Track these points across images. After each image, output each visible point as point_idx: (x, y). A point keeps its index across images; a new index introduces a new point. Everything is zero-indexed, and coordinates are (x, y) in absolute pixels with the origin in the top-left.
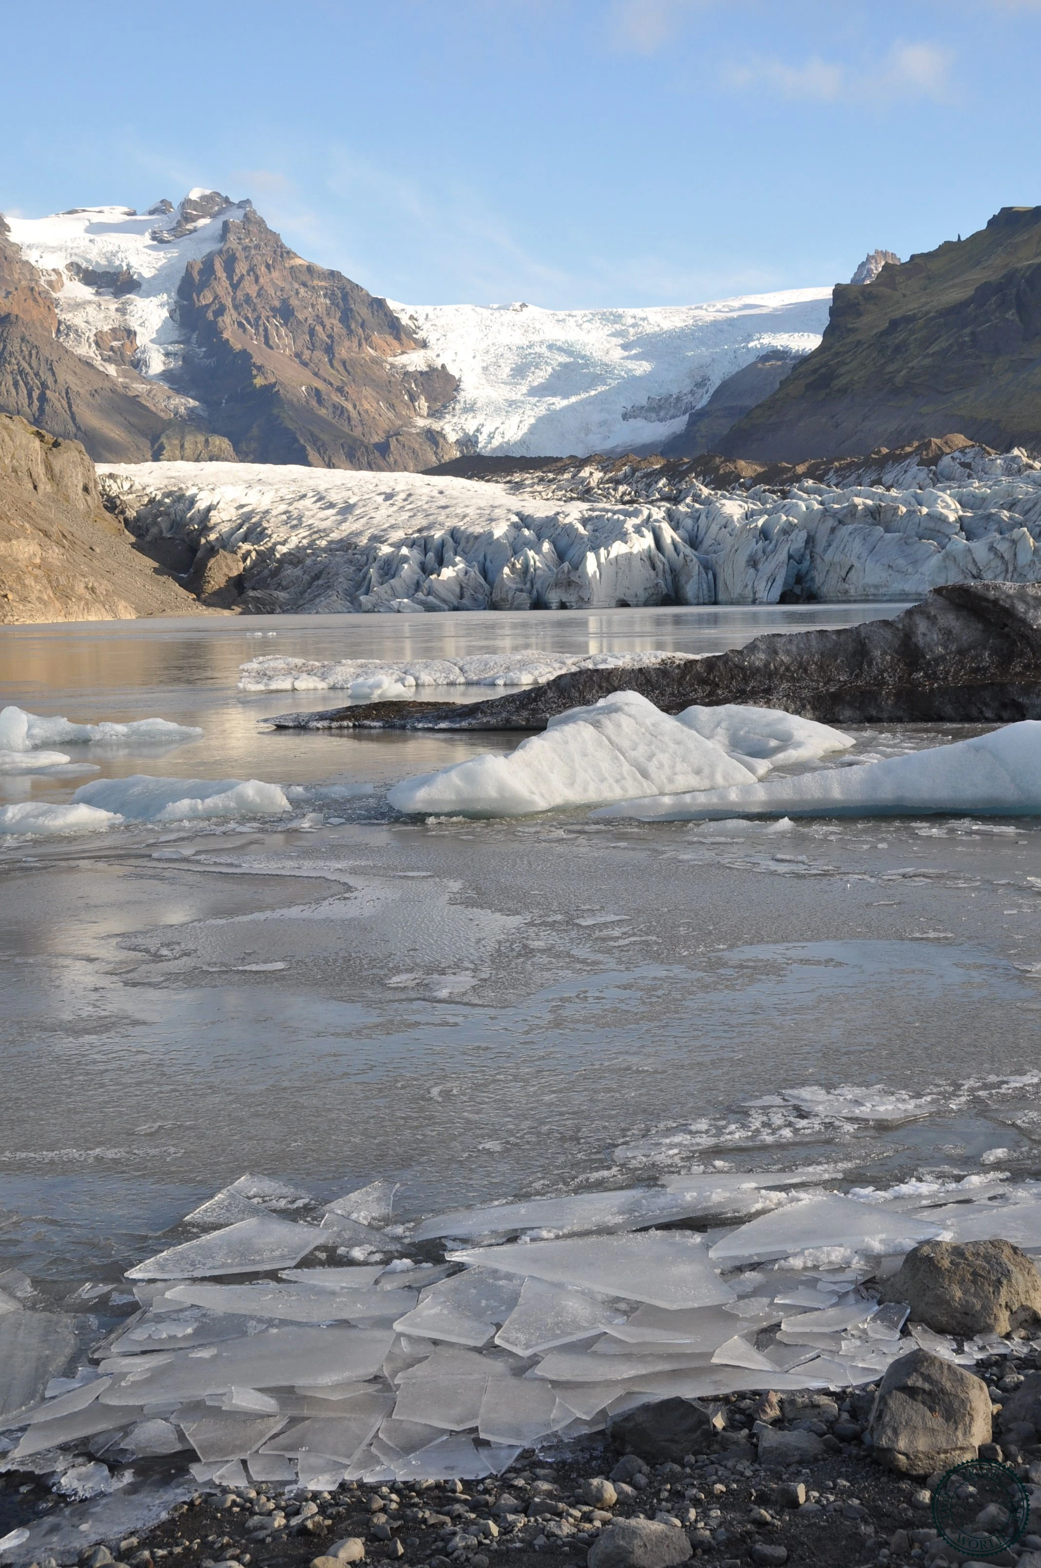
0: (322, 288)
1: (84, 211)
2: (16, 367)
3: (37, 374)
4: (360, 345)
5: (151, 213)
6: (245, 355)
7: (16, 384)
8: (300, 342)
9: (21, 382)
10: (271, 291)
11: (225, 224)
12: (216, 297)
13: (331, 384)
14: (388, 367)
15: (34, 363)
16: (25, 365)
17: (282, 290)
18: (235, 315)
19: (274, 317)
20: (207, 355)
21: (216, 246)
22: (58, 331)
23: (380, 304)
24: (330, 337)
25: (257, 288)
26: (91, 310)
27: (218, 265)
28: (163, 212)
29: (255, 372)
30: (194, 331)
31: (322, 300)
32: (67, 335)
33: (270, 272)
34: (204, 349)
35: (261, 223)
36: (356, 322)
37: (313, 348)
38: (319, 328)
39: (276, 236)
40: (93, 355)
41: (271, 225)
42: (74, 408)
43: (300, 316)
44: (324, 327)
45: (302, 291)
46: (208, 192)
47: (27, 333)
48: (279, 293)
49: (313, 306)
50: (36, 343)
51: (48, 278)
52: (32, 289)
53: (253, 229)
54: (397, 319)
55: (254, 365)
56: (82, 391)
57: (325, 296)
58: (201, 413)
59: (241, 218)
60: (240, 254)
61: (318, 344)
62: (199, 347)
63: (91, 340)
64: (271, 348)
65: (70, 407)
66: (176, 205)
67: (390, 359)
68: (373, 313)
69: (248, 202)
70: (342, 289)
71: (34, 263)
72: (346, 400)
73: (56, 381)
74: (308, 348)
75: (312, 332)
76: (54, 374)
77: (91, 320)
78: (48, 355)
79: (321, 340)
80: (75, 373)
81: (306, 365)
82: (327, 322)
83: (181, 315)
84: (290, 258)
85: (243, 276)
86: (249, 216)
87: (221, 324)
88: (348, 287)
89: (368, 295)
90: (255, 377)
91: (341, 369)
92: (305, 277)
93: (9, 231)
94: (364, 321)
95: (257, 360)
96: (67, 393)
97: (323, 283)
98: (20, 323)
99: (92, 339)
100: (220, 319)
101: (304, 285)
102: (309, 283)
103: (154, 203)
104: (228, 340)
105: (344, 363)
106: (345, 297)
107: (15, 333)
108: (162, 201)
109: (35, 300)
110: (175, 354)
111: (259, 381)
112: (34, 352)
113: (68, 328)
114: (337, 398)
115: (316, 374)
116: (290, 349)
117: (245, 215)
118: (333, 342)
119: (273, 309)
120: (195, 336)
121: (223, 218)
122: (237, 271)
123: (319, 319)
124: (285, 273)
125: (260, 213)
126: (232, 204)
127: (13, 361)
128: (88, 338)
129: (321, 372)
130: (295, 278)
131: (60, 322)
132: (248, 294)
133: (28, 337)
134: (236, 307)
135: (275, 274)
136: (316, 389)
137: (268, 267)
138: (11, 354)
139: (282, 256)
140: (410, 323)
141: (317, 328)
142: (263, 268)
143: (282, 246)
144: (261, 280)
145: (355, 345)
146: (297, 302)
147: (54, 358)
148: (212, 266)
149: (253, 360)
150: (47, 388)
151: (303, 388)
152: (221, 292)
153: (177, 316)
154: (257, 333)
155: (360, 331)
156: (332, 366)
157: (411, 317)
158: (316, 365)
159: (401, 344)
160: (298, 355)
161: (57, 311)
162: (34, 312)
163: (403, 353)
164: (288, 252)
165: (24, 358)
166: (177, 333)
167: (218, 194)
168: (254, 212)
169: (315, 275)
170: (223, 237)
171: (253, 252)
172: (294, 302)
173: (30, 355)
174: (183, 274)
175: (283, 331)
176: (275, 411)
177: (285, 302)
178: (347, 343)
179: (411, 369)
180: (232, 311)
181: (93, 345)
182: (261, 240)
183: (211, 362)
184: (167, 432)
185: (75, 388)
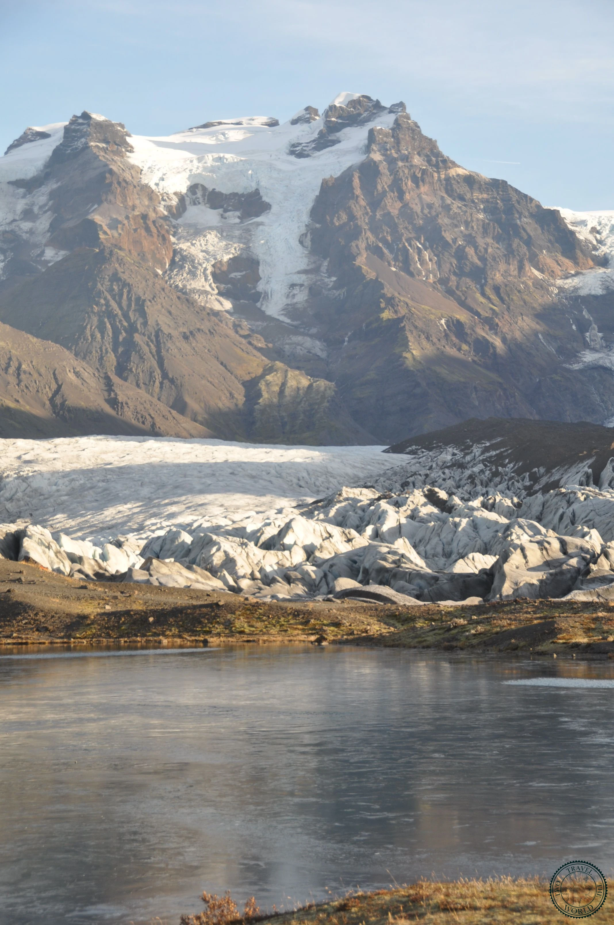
0: (482, 201)
1: (220, 123)
2: (104, 308)
3: (126, 316)
4: (521, 268)
5: (294, 122)
6: (377, 285)
7: (102, 328)
8: (446, 267)
9: (108, 326)
10: (417, 208)
11: (371, 132)
12: (352, 217)
13: (478, 314)
14: (556, 291)
15: (124, 303)
16: (114, 304)
17: (430, 206)
18: (372, 238)
19: (418, 240)
20: (337, 286)
21: (357, 159)
22: (173, 263)
23: (554, 215)
24: (483, 259)
25: (401, 205)
26: (212, 237)
27: (356, 182)
28: (308, 121)
29: (383, 305)
30: (325, 259)
31: (481, 216)
32: (182, 267)
33: (418, 187)
34: (334, 279)
35: (415, 129)
36: (521, 238)
37: (460, 273)
38: (470, 251)
39: (432, 144)
40: (208, 289)
41: (426, 132)
42: (163, 353)
43: (448, 236)
44: (476, 248)
45: (456, 206)
46: (356, 96)
47: (120, 270)
48: (426, 211)
49: (467, 224)
50: (128, 281)
51: (169, 203)
52: (144, 217)
53: (405, 136)
54: (573, 233)
55: (383, 296)
56: (174, 333)
57: (485, 211)
58: (319, 353)
59: (391, 125)
60: (383, 168)
61: (467, 269)
62: (329, 277)
63: (208, 272)
64: (411, 274)
65: (159, 351)
66: (321, 112)
67: (559, 282)
68: (543, 229)
69: (401, 105)
70: (507, 200)
71: (154, 187)
72: (496, 334)
73: (145, 324)
74: (455, 274)
75: (461, 255)
76: (143, 314)
77: (211, 248)
78: (141, 294)
79: (472, 263)
80: (170, 313)
81: (450, 292)
82: (481, 241)
83: (312, 240)
84: (447, 168)
85: (384, 192)
86: (400, 122)
87: (354, 250)
88: (514, 199)
89: (539, 206)
90: (382, 310)
91: (493, 297)
92: (463, 189)
93: (131, 151)
94: (529, 237)
95: (388, 291)
96: (157, 336)
97: (485, 196)
98: (114, 259)
99: (210, 269)
100: (353, 244)
101: (461, 198)
102: (468, 196)
103: (298, 111)
104: (360, 268)
105: (497, 289)
106: (510, 210)
107: (108, 270)
108: (308, 109)
109: (148, 229)
110: (301, 285)
111: (386, 315)
112: (125, 291)
113: (184, 259)
114: (482, 332)
115: (463, 304)
116: (435, 276)
117: (396, 121)
118: (486, 265)
119: (419, 230)
120: (326, 264)
121: (370, 125)
122: (379, 187)
123: (470, 240)
124: (437, 186)
125: (414, 118)
126: (384, 108)
127: (102, 301)
128: (205, 269)
129: (469, 301)
130: (450, 191)
131: (175, 252)
132: (389, 213)
133: (121, 275)
134: (375, 229)
135: (424, 189)
136: (458, 321)
137: (416, 180)
138: (100, 294)
139: (437, 166)
140: (591, 238)
141: (467, 249)
142: (410, 183)
143: (438, 155)
144: (407, 196)
145: (513, 269)
146: (446, 221)
147: (148, 296)
148: (351, 181)
149: (385, 291)
150: (137, 330)
151: (443, 322)
152: (358, 213)
153: (308, 242)
154: (396, 259)
155: (524, 249)
156: (483, 294)
157: (594, 230)
158: (464, 293)
159: (576, 262)
160: (444, 281)
161: (173, 239)
162: (146, 243)
163: (577, 274)
164: (445, 161)
165: (114, 299)
166: (306, 260)
167: (368, 98)
168: (408, 118)
169: (476, 186)
170: (368, 149)
171: (400, 164)
172: (444, 220)
173: (121, 295)
174: (317, 193)
175: (426, 255)
176: (397, 350)
177: (431, 220)
178: (502, 267)
179: (583, 293)
180: (369, 234)
181: (210, 277)
182: (414, 149)
183: (340, 293)
184: (268, 377)
185: (166, 330)
